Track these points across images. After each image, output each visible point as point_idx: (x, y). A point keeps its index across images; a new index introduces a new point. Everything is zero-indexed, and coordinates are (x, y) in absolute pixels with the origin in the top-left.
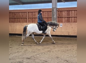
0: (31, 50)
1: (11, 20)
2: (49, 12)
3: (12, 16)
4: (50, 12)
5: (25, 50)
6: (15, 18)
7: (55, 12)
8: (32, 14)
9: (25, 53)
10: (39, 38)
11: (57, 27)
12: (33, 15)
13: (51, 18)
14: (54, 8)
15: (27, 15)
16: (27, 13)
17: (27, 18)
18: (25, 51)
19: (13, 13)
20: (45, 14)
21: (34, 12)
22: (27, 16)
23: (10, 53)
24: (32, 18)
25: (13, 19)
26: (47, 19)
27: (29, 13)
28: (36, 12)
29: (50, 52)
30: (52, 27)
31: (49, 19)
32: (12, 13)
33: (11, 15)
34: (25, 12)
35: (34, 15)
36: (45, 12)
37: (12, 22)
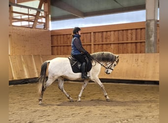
0: (100, 112)
1: (61, 50)
2: (139, 31)
3: (62, 42)
4: (141, 29)
5: (88, 111)
6: (67, 46)
7: (154, 30)
8: (102, 37)
9: (86, 117)
10: (116, 86)
11: (115, 65)
12: (104, 37)
13: (143, 44)
14: (150, 20)
15: (91, 39)
16: (92, 33)
17: (91, 45)
18: (87, 114)
19: (65, 36)
20: (129, 35)
21: (107, 32)
22: (91, 41)
23: (59, 117)
24: (103, 44)
25: (65, 47)
26: (135, 47)
27: (97, 34)
28: (110, 31)
29: (140, 119)
30: (104, 64)
31: (138, 44)
32: (62, 36)
33: (60, 41)
34: (87, 33)
35: (106, 38)
36: (129, 31)
37: (62, 53)
